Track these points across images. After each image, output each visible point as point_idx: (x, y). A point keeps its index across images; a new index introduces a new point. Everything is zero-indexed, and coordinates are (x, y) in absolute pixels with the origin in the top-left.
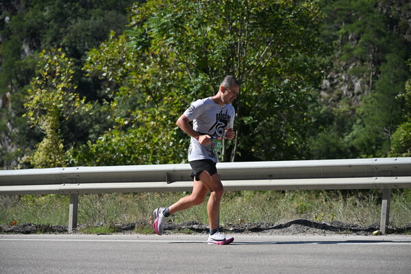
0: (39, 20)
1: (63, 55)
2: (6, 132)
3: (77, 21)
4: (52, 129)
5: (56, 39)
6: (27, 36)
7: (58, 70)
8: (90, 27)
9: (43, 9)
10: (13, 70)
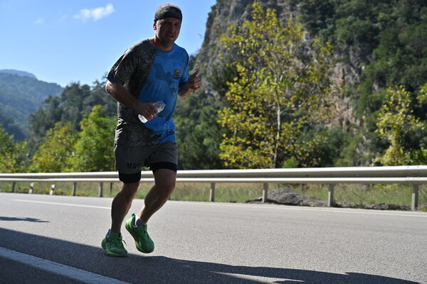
0: (385, 67)
1: (403, 90)
2: (362, 142)
3: (411, 67)
4: (396, 139)
5: (397, 79)
6: (376, 79)
7: (400, 100)
8: (420, 70)
9: (387, 60)
10: (367, 101)
